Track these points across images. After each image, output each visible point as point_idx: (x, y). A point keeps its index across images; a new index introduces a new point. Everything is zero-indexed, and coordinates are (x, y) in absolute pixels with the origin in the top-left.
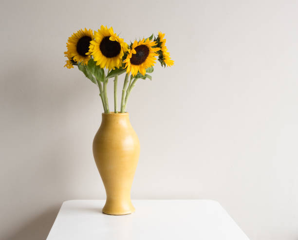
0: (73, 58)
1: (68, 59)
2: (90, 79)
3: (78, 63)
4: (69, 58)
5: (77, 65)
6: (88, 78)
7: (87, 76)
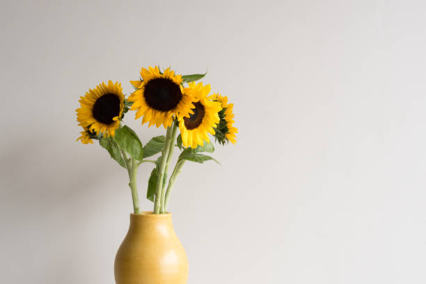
0: (89, 126)
1: (83, 130)
2: (116, 160)
3: (97, 134)
4: (84, 128)
5: (96, 138)
6: (114, 159)
7: (113, 156)
